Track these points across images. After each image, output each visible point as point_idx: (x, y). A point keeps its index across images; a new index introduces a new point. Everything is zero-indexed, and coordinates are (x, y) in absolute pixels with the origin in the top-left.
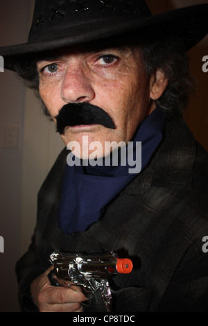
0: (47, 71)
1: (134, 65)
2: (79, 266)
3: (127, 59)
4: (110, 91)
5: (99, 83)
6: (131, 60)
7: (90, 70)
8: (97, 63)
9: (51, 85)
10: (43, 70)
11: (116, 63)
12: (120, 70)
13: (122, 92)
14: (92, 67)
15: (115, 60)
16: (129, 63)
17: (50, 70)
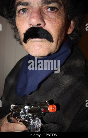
0: (21, 12)
1: (64, 14)
2: (26, 111)
3: (61, 10)
4: (53, 23)
5: (48, 19)
6: (63, 11)
7: (44, 13)
8: (47, 10)
9: (22, 19)
10: (19, 11)
11: (56, 12)
12: (58, 15)
13: (58, 25)
14: (45, 12)
15: (56, 10)
16: (62, 12)
17: (23, 12)
